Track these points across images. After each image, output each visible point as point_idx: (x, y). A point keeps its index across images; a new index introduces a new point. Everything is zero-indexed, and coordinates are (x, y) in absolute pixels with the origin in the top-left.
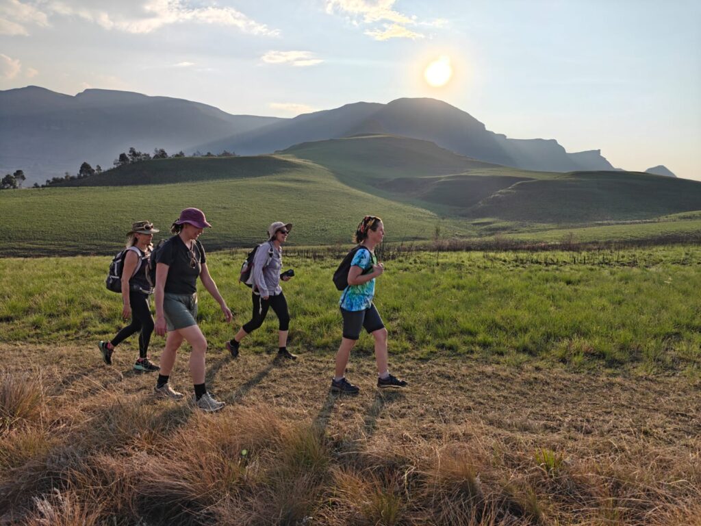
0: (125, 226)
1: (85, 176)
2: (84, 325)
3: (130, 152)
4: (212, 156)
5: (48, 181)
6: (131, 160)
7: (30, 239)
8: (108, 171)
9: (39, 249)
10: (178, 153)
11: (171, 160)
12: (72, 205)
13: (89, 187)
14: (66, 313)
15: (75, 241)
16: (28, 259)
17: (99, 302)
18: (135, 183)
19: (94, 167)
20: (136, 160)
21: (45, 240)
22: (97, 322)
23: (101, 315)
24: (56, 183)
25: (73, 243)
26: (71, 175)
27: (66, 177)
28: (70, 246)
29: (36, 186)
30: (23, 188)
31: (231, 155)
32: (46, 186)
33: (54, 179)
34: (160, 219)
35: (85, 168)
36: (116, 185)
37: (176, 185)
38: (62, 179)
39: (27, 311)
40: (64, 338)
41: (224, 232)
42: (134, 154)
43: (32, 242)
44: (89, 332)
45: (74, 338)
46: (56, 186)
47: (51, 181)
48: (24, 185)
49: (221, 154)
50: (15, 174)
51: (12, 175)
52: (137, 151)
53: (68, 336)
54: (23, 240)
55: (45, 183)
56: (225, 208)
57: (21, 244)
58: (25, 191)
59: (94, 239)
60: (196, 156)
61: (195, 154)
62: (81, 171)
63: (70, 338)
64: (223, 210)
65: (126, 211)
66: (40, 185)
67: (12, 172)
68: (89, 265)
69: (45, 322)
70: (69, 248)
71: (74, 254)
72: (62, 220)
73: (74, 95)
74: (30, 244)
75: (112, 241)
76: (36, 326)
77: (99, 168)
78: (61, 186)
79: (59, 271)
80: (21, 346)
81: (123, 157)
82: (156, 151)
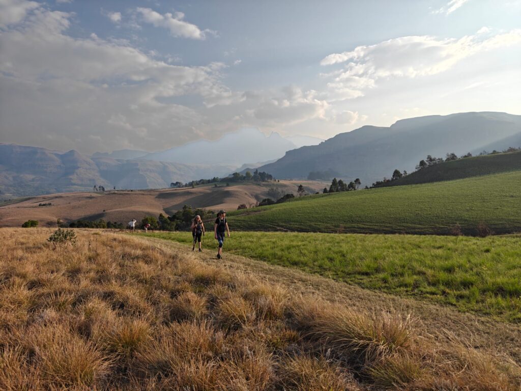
0: (425, 213)
1: (396, 179)
2: (416, 285)
3: (428, 158)
4: (498, 153)
5: (373, 184)
6: (428, 164)
7: (364, 222)
8: (412, 174)
9: (369, 228)
10: (466, 155)
11: (460, 161)
12: (389, 199)
13: (399, 186)
14: (402, 275)
15: (390, 224)
16: (367, 235)
17: (424, 269)
18: (432, 180)
19: (402, 172)
20: (432, 164)
21: (372, 222)
22: (426, 285)
23: (427, 280)
24: (378, 185)
25: (389, 225)
26: (387, 179)
27: (384, 180)
28: (387, 227)
29: (367, 188)
30: (360, 190)
31: (517, 150)
32: (373, 187)
33: (377, 183)
34: (452, 208)
35: (396, 173)
36: (417, 183)
37: (465, 179)
38: (382, 182)
39: (378, 270)
40: (405, 293)
41: (512, 218)
42: (430, 159)
43: (364, 223)
44: (422, 292)
45: (411, 294)
46: (379, 187)
47: (375, 184)
48: (360, 188)
49: (507, 150)
50: (355, 181)
51: (353, 182)
52: (433, 157)
53: (407, 291)
54: (358, 222)
55: (371, 186)
56: (512, 196)
57: (358, 225)
58: (361, 191)
59: (402, 222)
60: (482, 155)
61: (481, 154)
62: (393, 176)
63: (409, 293)
64: (511, 199)
65: (425, 202)
66: (369, 187)
67: (353, 180)
68: (406, 241)
69: (390, 279)
70: (387, 228)
71: (393, 232)
72: (382, 209)
73: (389, 126)
74: (364, 225)
75: (415, 223)
76: (385, 281)
77: (405, 172)
78: (381, 187)
79: (388, 244)
80: (379, 294)
81: (422, 163)
82: (448, 155)
